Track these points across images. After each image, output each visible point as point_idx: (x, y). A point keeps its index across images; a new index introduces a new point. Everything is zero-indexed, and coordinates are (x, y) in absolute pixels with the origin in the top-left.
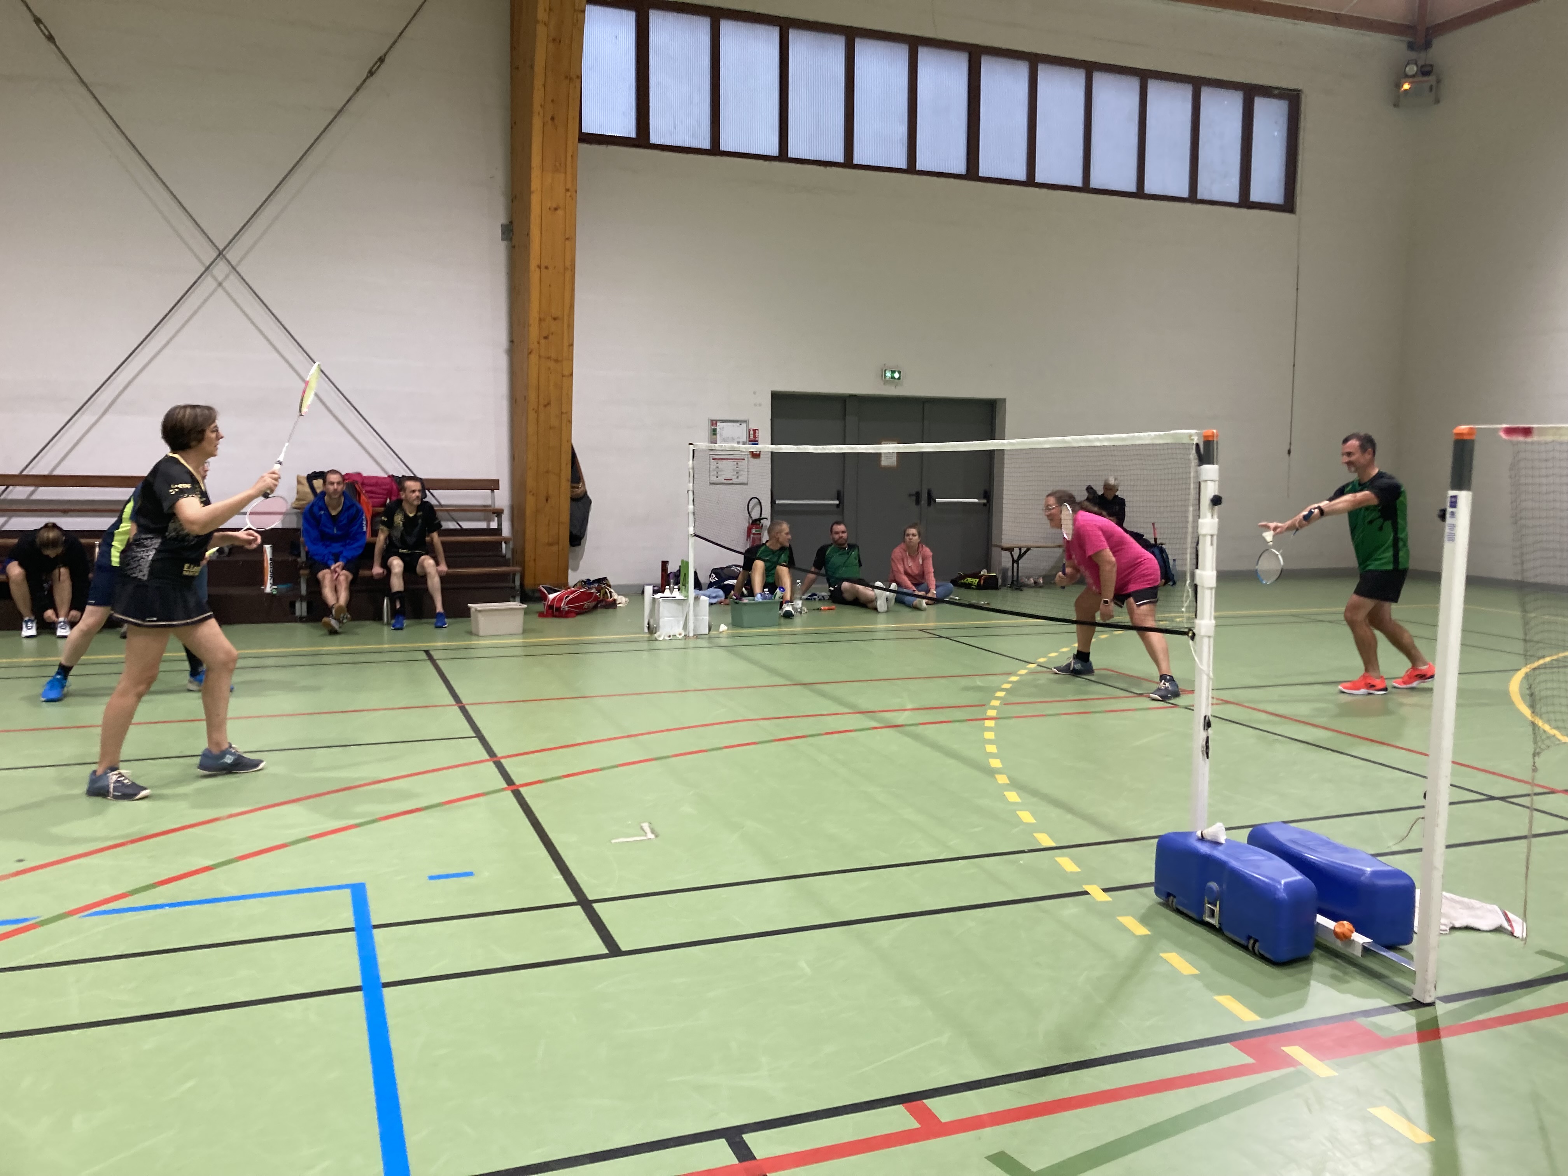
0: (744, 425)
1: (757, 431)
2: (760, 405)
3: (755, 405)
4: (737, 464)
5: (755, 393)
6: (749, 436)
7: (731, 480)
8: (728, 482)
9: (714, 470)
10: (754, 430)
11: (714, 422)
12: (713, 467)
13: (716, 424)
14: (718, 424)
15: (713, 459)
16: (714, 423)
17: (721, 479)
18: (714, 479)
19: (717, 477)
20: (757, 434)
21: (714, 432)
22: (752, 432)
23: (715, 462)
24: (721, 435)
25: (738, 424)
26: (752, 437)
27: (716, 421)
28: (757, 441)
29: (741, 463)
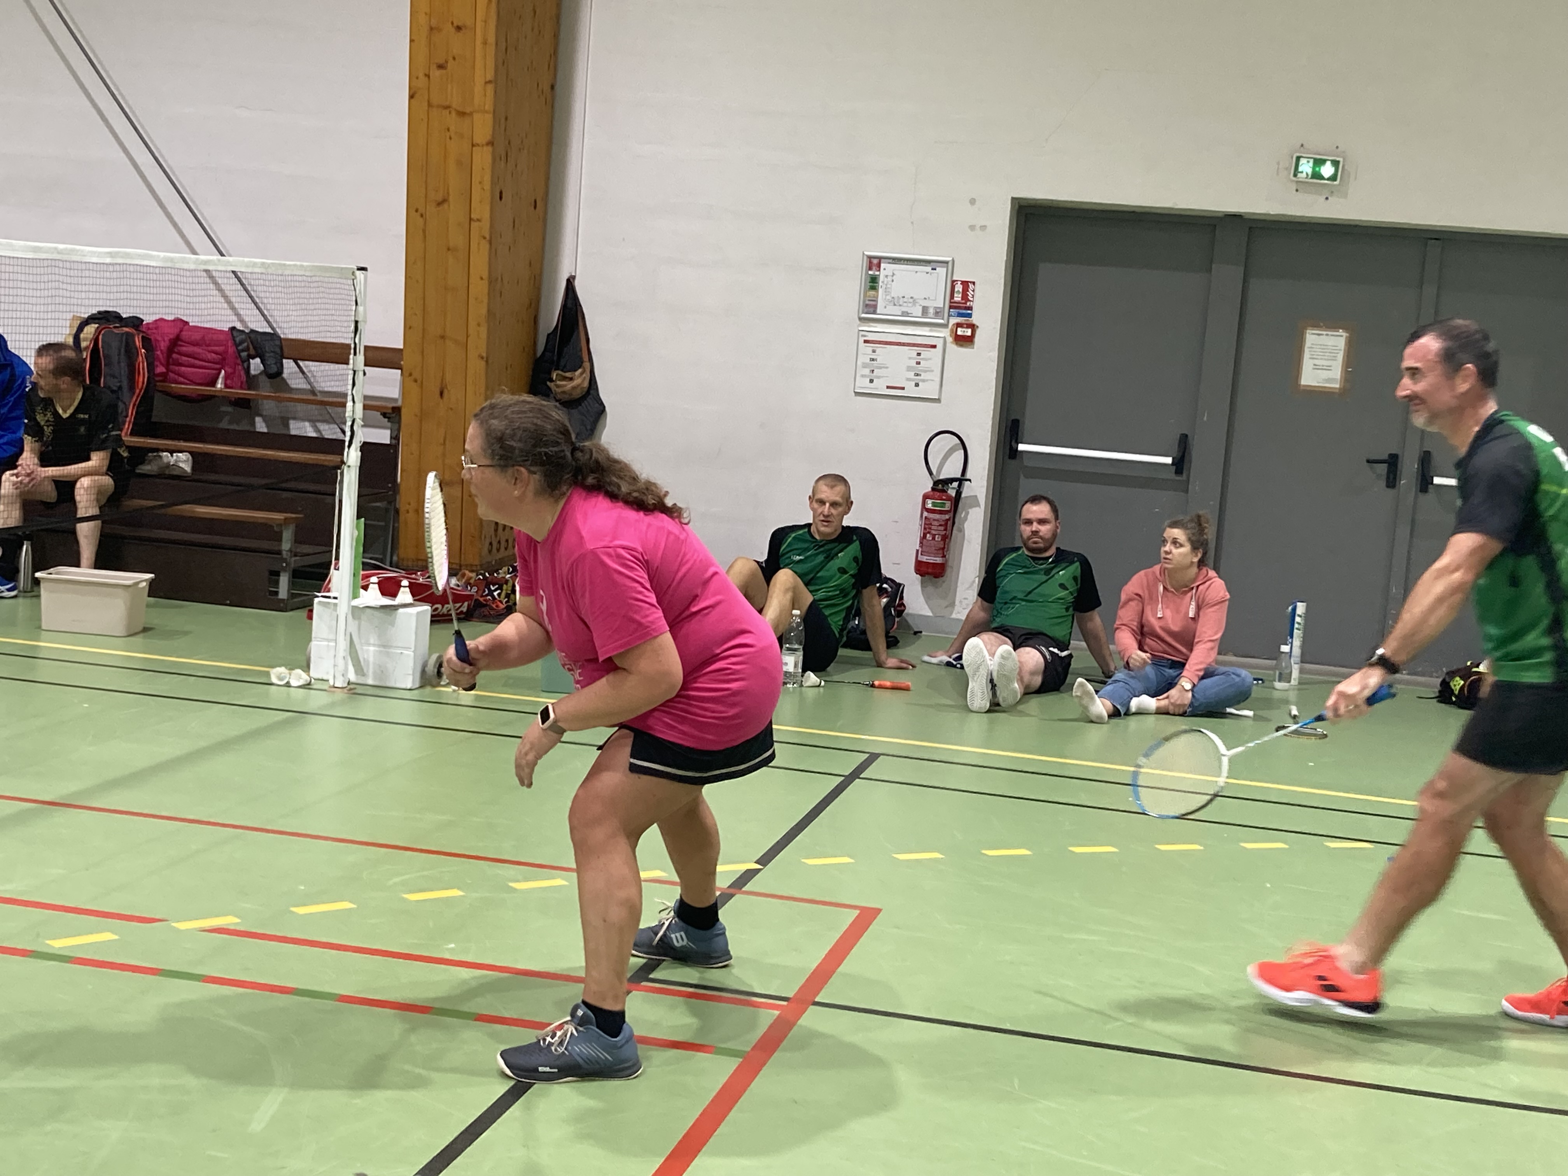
0: (941, 271)
1: (971, 285)
2: (983, 228)
3: (972, 228)
4: (919, 354)
5: (973, 202)
6: (952, 296)
7: (903, 388)
8: (895, 393)
9: (865, 366)
10: (965, 284)
11: (875, 261)
12: (864, 359)
13: (879, 266)
14: (883, 265)
15: (866, 342)
16: (874, 263)
17: (880, 387)
18: (863, 384)
19: (871, 381)
20: (970, 293)
21: (874, 280)
22: (959, 288)
23: (869, 348)
24: (887, 291)
25: (928, 269)
26: (958, 298)
27: (880, 259)
28: (970, 308)
29: (926, 353)
